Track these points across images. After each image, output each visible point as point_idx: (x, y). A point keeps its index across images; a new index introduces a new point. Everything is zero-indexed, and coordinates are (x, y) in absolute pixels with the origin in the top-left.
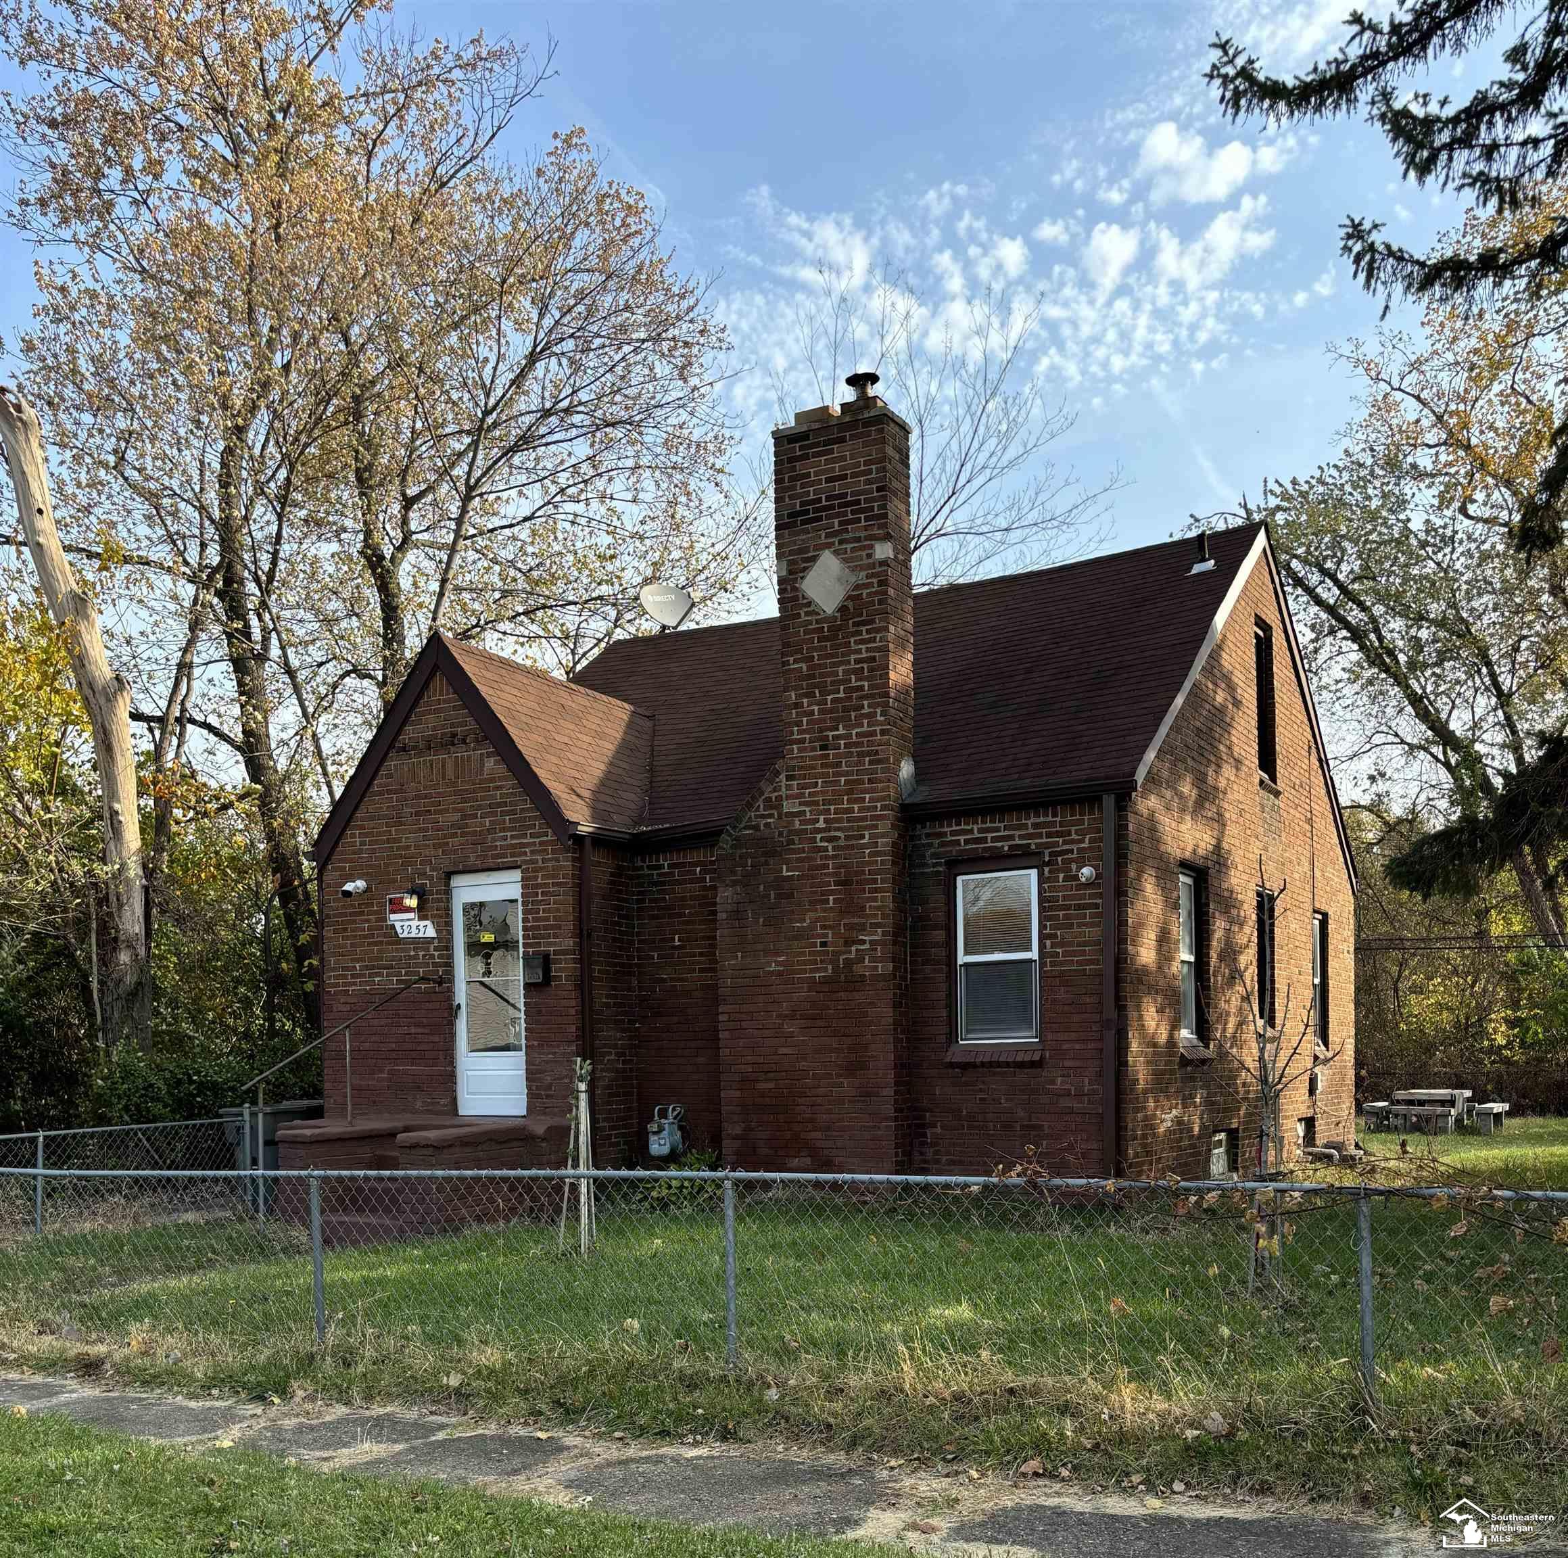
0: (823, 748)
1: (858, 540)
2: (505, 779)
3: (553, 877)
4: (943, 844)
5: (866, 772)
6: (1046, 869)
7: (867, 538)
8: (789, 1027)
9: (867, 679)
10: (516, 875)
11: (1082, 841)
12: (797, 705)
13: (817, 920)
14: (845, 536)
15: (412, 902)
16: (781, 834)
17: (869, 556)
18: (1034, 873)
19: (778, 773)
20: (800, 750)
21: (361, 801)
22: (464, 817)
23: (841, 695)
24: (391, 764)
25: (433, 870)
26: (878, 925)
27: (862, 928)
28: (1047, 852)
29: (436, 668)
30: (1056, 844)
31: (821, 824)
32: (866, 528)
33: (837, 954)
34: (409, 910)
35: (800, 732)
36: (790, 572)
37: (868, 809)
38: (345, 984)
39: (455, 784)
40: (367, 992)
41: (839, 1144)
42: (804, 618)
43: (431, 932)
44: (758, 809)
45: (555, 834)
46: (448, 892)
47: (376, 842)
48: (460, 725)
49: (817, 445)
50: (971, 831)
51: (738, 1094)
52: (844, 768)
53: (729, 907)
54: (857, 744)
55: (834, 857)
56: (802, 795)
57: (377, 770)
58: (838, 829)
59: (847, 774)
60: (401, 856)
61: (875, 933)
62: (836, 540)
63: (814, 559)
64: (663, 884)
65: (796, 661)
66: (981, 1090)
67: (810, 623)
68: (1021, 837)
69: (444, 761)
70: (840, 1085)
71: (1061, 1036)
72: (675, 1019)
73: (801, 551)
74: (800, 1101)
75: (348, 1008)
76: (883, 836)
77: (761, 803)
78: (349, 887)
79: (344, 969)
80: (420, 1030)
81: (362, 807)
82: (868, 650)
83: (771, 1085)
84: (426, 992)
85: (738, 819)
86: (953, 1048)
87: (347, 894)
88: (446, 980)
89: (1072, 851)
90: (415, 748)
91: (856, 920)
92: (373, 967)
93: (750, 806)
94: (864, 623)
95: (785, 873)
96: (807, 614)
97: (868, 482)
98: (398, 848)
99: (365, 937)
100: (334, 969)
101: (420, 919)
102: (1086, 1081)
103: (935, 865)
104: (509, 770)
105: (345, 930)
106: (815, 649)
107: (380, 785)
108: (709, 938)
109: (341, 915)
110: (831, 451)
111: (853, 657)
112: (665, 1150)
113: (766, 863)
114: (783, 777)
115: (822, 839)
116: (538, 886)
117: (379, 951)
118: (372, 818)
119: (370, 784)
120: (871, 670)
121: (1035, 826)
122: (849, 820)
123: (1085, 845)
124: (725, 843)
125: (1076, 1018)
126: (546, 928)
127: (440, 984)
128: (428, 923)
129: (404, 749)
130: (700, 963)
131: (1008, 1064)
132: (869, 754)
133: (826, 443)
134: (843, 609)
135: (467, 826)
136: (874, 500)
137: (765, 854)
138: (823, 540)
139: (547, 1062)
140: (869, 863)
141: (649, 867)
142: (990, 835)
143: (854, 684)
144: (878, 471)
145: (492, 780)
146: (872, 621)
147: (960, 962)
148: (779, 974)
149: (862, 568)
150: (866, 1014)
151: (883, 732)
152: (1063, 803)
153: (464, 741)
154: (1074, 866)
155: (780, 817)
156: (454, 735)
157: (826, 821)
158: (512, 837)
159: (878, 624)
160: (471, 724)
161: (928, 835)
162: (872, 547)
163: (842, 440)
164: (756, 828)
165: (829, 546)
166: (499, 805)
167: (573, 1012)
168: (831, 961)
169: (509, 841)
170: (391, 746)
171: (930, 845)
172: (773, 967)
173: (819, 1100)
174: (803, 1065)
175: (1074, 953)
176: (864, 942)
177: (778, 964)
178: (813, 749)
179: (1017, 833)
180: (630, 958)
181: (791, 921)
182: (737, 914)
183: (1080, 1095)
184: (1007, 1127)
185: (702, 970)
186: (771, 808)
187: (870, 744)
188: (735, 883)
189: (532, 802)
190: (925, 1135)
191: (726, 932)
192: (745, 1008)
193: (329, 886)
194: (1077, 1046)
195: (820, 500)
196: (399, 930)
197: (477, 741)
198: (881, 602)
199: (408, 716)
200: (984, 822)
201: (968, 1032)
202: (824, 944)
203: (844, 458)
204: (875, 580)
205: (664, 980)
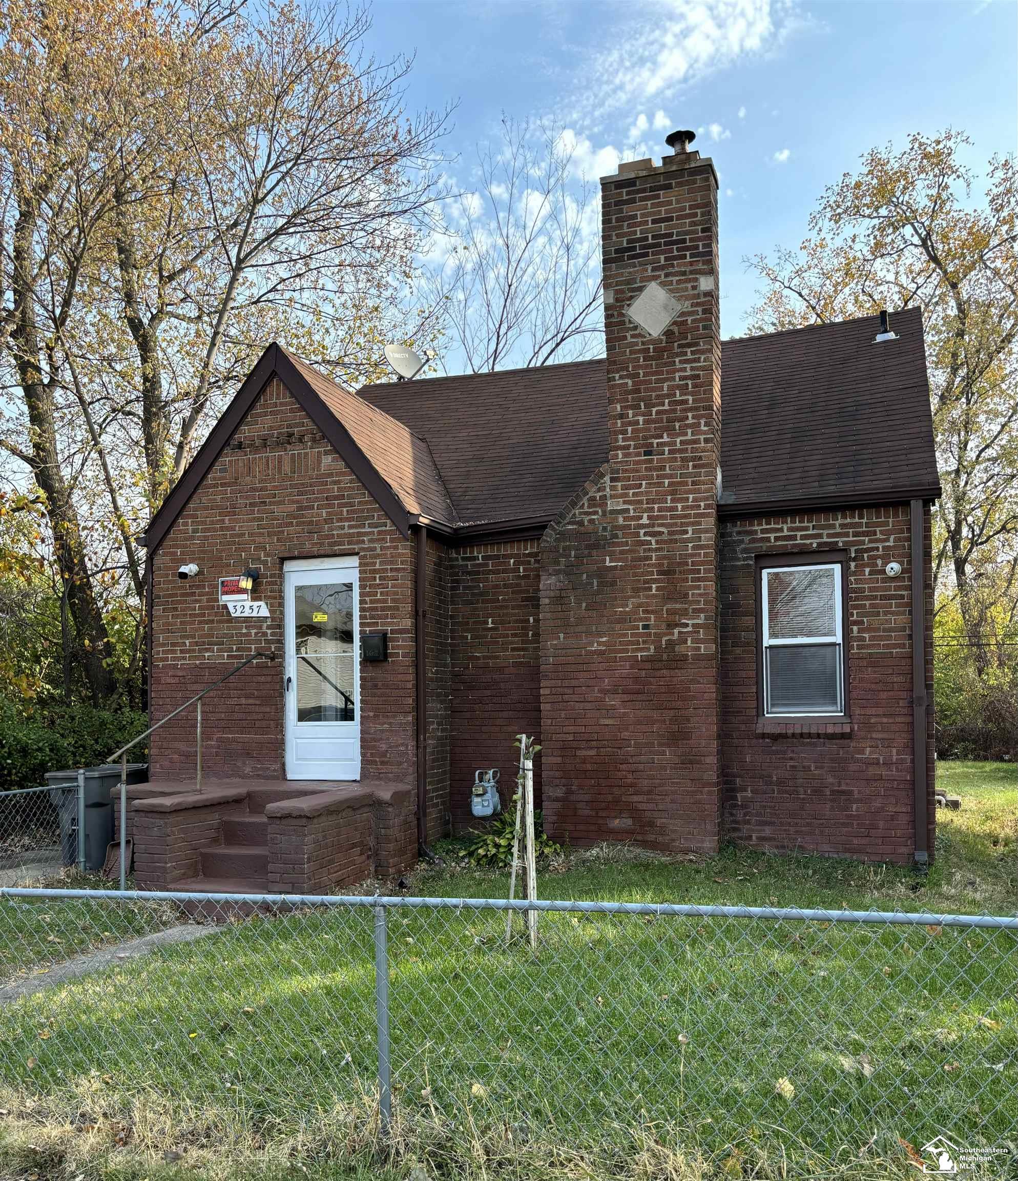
0: (647, 453)
1: (684, 273)
2: (343, 474)
3: (392, 563)
4: (753, 541)
5: (689, 475)
6: (853, 564)
7: (691, 272)
8: (612, 701)
9: (692, 394)
10: (354, 561)
11: (887, 540)
12: (621, 416)
13: (640, 605)
14: (671, 270)
15: (246, 584)
16: (605, 529)
17: (694, 288)
18: (837, 568)
19: (602, 476)
20: (625, 455)
21: (194, 493)
22: (300, 508)
23: (666, 407)
24: (226, 459)
25: (267, 555)
26: (700, 611)
27: (685, 612)
28: (853, 549)
29: (273, 374)
30: (863, 543)
31: (645, 521)
32: (691, 263)
33: (659, 636)
34: (243, 591)
35: (624, 440)
36: (617, 300)
37: (692, 508)
38: (174, 659)
39: (291, 479)
40: (196, 666)
41: (661, 807)
42: (629, 340)
43: (265, 612)
44: (582, 506)
45: (394, 523)
46: (281, 576)
47: (208, 530)
48: (297, 425)
49: (644, 191)
50: (781, 530)
51: (559, 760)
52: (668, 471)
53: (552, 594)
54: (680, 451)
55: (657, 550)
56: (627, 495)
57: (212, 464)
58: (662, 525)
59: (671, 476)
60: (234, 543)
61: (698, 617)
62: (662, 273)
63: (641, 289)
64: (478, 573)
65: (621, 377)
66: (791, 759)
67: (636, 344)
68: (829, 536)
69: (280, 457)
70: (664, 753)
71: (869, 711)
72: (488, 693)
73: (628, 282)
74: (624, 767)
75: (177, 680)
76: (706, 531)
77: (585, 501)
78: (183, 569)
79: (173, 645)
80: (251, 701)
81: (195, 497)
82: (692, 369)
83: (593, 752)
84: (258, 666)
85: (562, 516)
86: (761, 720)
87: (183, 576)
88: (277, 657)
89: (877, 549)
90: (250, 446)
91: (678, 606)
92: (204, 643)
93: (574, 504)
94: (689, 345)
95: (607, 564)
96: (633, 336)
97: (693, 224)
98: (232, 536)
99: (195, 615)
100: (163, 645)
101: (254, 599)
102: (894, 751)
103: (745, 559)
104: (348, 465)
105: (176, 609)
106: (640, 367)
107: (214, 479)
108: (522, 621)
109: (171, 596)
110: (658, 197)
111: (677, 375)
112: (489, 811)
113: (590, 555)
114: (607, 479)
115: (645, 534)
116: (375, 571)
117: (211, 629)
118: (206, 508)
119: (204, 477)
120: (695, 386)
121: (842, 526)
122: (672, 517)
123: (891, 544)
124: (549, 536)
125: (884, 695)
126: (383, 609)
127: (273, 659)
128: (262, 603)
129: (240, 446)
130: (512, 643)
131: (818, 736)
132: (693, 459)
133: (652, 189)
134: (668, 333)
135: (303, 516)
136: (699, 239)
137: (589, 547)
138: (649, 273)
139: (382, 731)
140: (692, 555)
141: (464, 559)
142: (799, 534)
143: (678, 398)
144: (703, 215)
145: (331, 475)
146: (697, 344)
147: (765, 644)
148: (601, 653)
149: (687, 298)
150: (689, 690)
151: (707, 441)
152: (869, 506)
153: (301, 440)
154: (879, 562)
155: (604, 513)
156: (290, 435)
157: (649, 518)
158: (350, 527)
159: (702, 346)
160: (309, 424)
161: (739, 533)
162: (696, 280)
163: (668, 187)
164: (581, 523)
165: (655, 278)
166: (336, 498)
167: (410, 685)
168: (653, 642)
169: (346, 531)
170: (227, 443)
171: (742, 541)
172: (595, 647)
173: (641, 767)
174: (625, 735)
175: (881, 638)
176: (687, 625)
177: (599, 644)
178: (638, 454)
179: (825, 532)
180: (446, 638)
181: (614, 606)
182: (559, 599)
183: (888, 764)
184: (817, 791)
185: (513, 649)
186: (595, 506)
187: (694, 450)
188: (557, 573)
189: (371, 494)
190: (735, 798)
191: (549, 615)
192: (566, 683)
193: (159, 569)
194: (885, 720)
195: (646, 239)
196: (232, 610)
197: (314, 440)
198: (705, 328)
199: (245, 416)
200: (793, 522)
201: (773, 705)
202: (646, 627)
203: (670, 203)
204: (700, 309)
205: (478, 658)
